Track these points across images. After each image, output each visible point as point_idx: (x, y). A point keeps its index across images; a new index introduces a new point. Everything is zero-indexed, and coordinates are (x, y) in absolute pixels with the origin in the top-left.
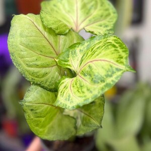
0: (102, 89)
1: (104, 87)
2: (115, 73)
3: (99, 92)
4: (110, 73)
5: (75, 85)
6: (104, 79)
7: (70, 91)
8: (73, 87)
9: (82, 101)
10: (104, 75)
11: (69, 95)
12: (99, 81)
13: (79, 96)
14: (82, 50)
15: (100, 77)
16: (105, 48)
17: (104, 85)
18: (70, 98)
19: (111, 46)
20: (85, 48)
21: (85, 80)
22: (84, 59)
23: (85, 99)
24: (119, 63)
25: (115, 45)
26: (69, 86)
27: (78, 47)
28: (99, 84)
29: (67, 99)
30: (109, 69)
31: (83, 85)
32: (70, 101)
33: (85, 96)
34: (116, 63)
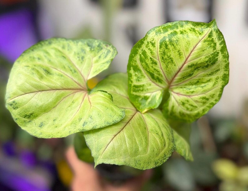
0: (224, 57)
2: (213, 39)
4: (212, 45)
5: (192, 90)
6: (216, 52)
7: (196, 97)
8: (193, 92)
9: (222, 83)
10: (213, 51)
11: (202, 98)
12: (216, 58)
13: (213, 86)
14: (138, 77)
15: (213, 55)
16: (174, 45)
17: (222, 53)
18: (207, 97)
19: (173, 37)
20: (136, 73)
21: (194, 77)
22: (158, 76)
23: (222, 79)
24: (203, 32)
25: (171, 33)
26: (186, 98)
27: (132, 82)
28: (219, 58)
29: (206, 101)
30: (208, 44)
31: (197, 81)
32: (211, 97)
33: (217, 79)
34: (203, 36)
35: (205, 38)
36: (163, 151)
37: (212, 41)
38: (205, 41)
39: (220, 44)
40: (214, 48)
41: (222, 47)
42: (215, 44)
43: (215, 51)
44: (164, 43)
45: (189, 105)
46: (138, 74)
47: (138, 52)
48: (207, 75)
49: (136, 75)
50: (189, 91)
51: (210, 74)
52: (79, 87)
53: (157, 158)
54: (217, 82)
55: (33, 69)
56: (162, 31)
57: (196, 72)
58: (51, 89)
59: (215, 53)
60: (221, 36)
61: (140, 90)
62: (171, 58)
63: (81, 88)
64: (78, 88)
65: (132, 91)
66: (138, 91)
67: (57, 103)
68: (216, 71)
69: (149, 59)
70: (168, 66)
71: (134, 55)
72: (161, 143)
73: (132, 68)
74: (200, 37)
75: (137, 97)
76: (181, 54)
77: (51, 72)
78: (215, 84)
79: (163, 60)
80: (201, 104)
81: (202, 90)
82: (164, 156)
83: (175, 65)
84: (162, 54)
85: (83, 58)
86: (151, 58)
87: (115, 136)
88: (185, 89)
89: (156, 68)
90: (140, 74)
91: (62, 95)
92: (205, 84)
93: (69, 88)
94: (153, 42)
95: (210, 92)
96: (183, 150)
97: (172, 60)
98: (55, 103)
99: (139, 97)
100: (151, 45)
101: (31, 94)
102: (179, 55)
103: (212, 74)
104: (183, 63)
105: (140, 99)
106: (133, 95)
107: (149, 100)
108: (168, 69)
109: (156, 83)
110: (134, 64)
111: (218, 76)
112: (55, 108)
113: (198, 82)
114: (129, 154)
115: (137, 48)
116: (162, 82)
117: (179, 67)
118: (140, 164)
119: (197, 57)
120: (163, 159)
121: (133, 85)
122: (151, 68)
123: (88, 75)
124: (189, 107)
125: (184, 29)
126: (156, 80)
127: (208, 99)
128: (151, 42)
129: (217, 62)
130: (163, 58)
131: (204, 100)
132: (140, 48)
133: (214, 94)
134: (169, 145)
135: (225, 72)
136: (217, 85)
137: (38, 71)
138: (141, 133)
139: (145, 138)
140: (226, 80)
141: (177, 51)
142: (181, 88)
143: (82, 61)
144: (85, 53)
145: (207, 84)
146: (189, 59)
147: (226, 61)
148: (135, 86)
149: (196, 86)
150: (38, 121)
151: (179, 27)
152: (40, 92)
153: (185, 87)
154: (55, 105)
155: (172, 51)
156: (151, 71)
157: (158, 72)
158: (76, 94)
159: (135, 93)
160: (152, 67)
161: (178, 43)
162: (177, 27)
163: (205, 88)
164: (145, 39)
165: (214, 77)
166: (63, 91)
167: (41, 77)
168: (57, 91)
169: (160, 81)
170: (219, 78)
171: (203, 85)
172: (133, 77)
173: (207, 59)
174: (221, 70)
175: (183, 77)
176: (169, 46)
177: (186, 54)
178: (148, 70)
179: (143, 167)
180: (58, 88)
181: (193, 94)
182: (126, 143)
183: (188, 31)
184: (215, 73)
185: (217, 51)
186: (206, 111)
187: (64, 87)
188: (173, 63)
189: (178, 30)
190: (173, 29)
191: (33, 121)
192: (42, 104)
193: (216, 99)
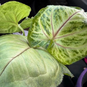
48: (81, 35)
49: (36, 28)
61: (36, 36)
73: (35, 23)
86: (47, 17)
116: (50, 34)
121: (32, 32)
127: (77, 53)
133: (83, 51)
145: (79, 42)
148: (33, 33)
159: (32, 37)
193: (83, 55)
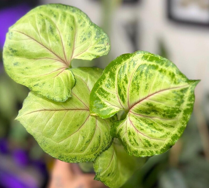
0: (184, 118)
1: (184, 116)
2: (184, 95)
3: (183, 123)
4: (179, 100)
5: (142, 127)
6: (178, 109)
7: (142, 135)
8: (142, 129)
9: (170, 141)
10: (176, 106)
11: (146, 141)
12: (175, 114)
13: (161, 137)
14: (110, 84)
15: (173, 109)
16: (147, 76)
17: (183, 114)
18: (151, 143)
19: (151, 70)
20: (110, 80)
21: (150, 117)
22: (124, 94)
23: (172, 137)
24: (179, 83)
25: (153, 65)
26: (134, 130)
27: (101, 83)
28: (177, 116)
29: (148, 145)
30: (175, 97)
31: (151, 122)
32: (153, 146)
33: (167, 134)
34: (175, 86)
35: (176, 89)
36: (76, 154)
37: (182, 97)
38: (174, 92)
39: (188, 105)
40: (179, 104)
41: (188, 109)
42: (183, 101)
43: (178, 107)
44: (141, 69)
45: (133, 138)
46: (111, 81)
47: (121, 62)
50: (140, 126)
51: (164, 125)
52: (64, 59)
53: (65, 154)
54: (166, 136)
55: (43, 20)
56: (148, 59)
57: (153, 114)
58: (41, 43)
59: (176, 108)
60: (193, 99)
62: (138, 86)
63: (65, 61)
64: (62, 59)
65: (96, 92)
66: (102, 95)
67: (38, 58)
68: (170, 126)
69: (125, 74)
70: (133, 92)
71: (117, 64)
72: (79, 147)
74: (173, 85)
75: (98, 99)
76: (147, 88)
77: (54, 33)
78: (163, 137)
79: (133, 83)
80: (143, 145)
81: (150, 134)
82: (74, 158)
83: (138, 94)
84: (134, 77)
85: (85, 39)
87: (45, 110)
88: (138, 122)
89: (125, 87)
90: (113, 82)
91: (47, 54)
92: (156, 131)
93: (56, 53)
94: (136, 62)
95: (155, 140)
96: (100, 168)
97: (138, 89)
98: (37, 56)
99: (100, 100)
100: (133, 64)
101: (26, 36)
102: (145, 88)
103: (166, 126)
104: (144, 97)
105: (99, 103)
106: (96, 95)
107: (105, 109)
108: (132, 93)
109: (119, 99)
110: (113, 70)
111: (170, 131)
112: (35, 60)
113: (152, 124)
114: (43, 131)
115: (122, 59)
117: (140, 99)
118: (45, 146)
119: (158, 101)
120: (71, 160)
122: (121, 83)
123: (77, 55)
124: (132, 140)
125: (166, 69)
126: (120, 96)
128: (134, 61)
129: (174, 118)
130: (133, 81)
131: (147, 144)
132: (124, 61)
134: (88, 154)
135: (178, 133)
136: (164, 139)
137: (45, 24)
138: (68, 125)
139: (68, 131)
140: (174, 140)
141: (146, 83)
142: (136, 119)
143: (82, 41)
144: (89, 37)
146: (151, 97)
147: (185, 124)
149: (148, 127)
150: (17, 59)
151: (164, 65)
152: (33, 40)
153: (139, 121)
154: (36, 58)
155: (142, 80)
156: (120, 86)
157: (125, 90)
158: (58, 62)
160: (123, 83)
161: (151, 77)
162: (162, 64)
163: (153, 134)
164: (132, 56)
165: (166, 130)
166: (49, 52)
167: (43, 30)
168: (46, 48)
169: (123, 100)
170: (170, 134)
171: (154, 130)
172: (105, 80)
173: (166, 109)
174: (175, 128)
175: (140, 109)
176: (143, 75)
177: (150, 91)
178: (119, 84)
179: (46, 151)
180: (47, 47)
181: (141, 131)
182: (48, 122)
183: (168, 73)
184: (169, 127)
185: (180, 109)
186: (144, 154)
187: (52, 50)
188: (138, 91)
189: (160, 67)
190: (158, 62)
191: (13, 57)
192: (27, 49)
